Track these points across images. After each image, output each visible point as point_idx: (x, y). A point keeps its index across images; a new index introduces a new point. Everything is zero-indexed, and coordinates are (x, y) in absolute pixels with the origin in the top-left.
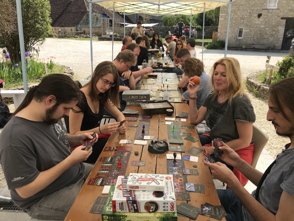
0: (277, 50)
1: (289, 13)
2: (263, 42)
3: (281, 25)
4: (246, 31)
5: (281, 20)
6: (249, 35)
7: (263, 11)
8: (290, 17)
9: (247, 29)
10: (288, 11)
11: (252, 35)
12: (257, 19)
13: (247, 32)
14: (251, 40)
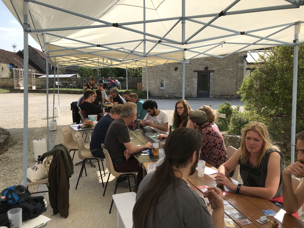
0: (194, 98)
1: (199, 67)
2: (182, 92)
3: (194, 77)
4: (167, 82)
5: (194, 73)
6: (169, 86)
7: (178, 65)
8: (200, 70)
9: (167, 80)
10: (198, 65)
11: (172, 85)
12: (174, 72)
14: (171, 89)
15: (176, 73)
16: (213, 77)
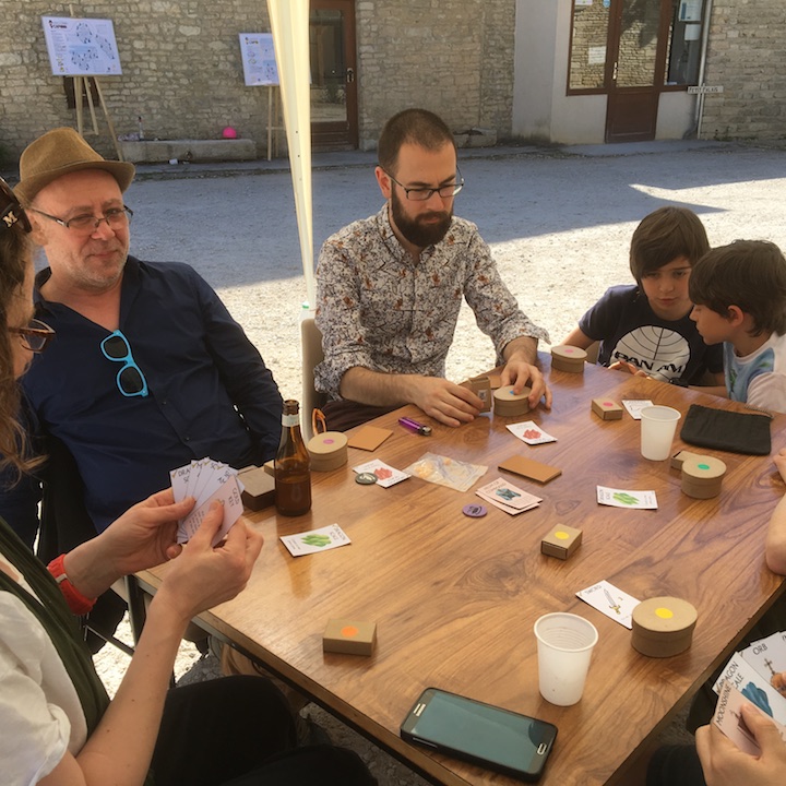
2: (214, 120)
16: (374, 28)
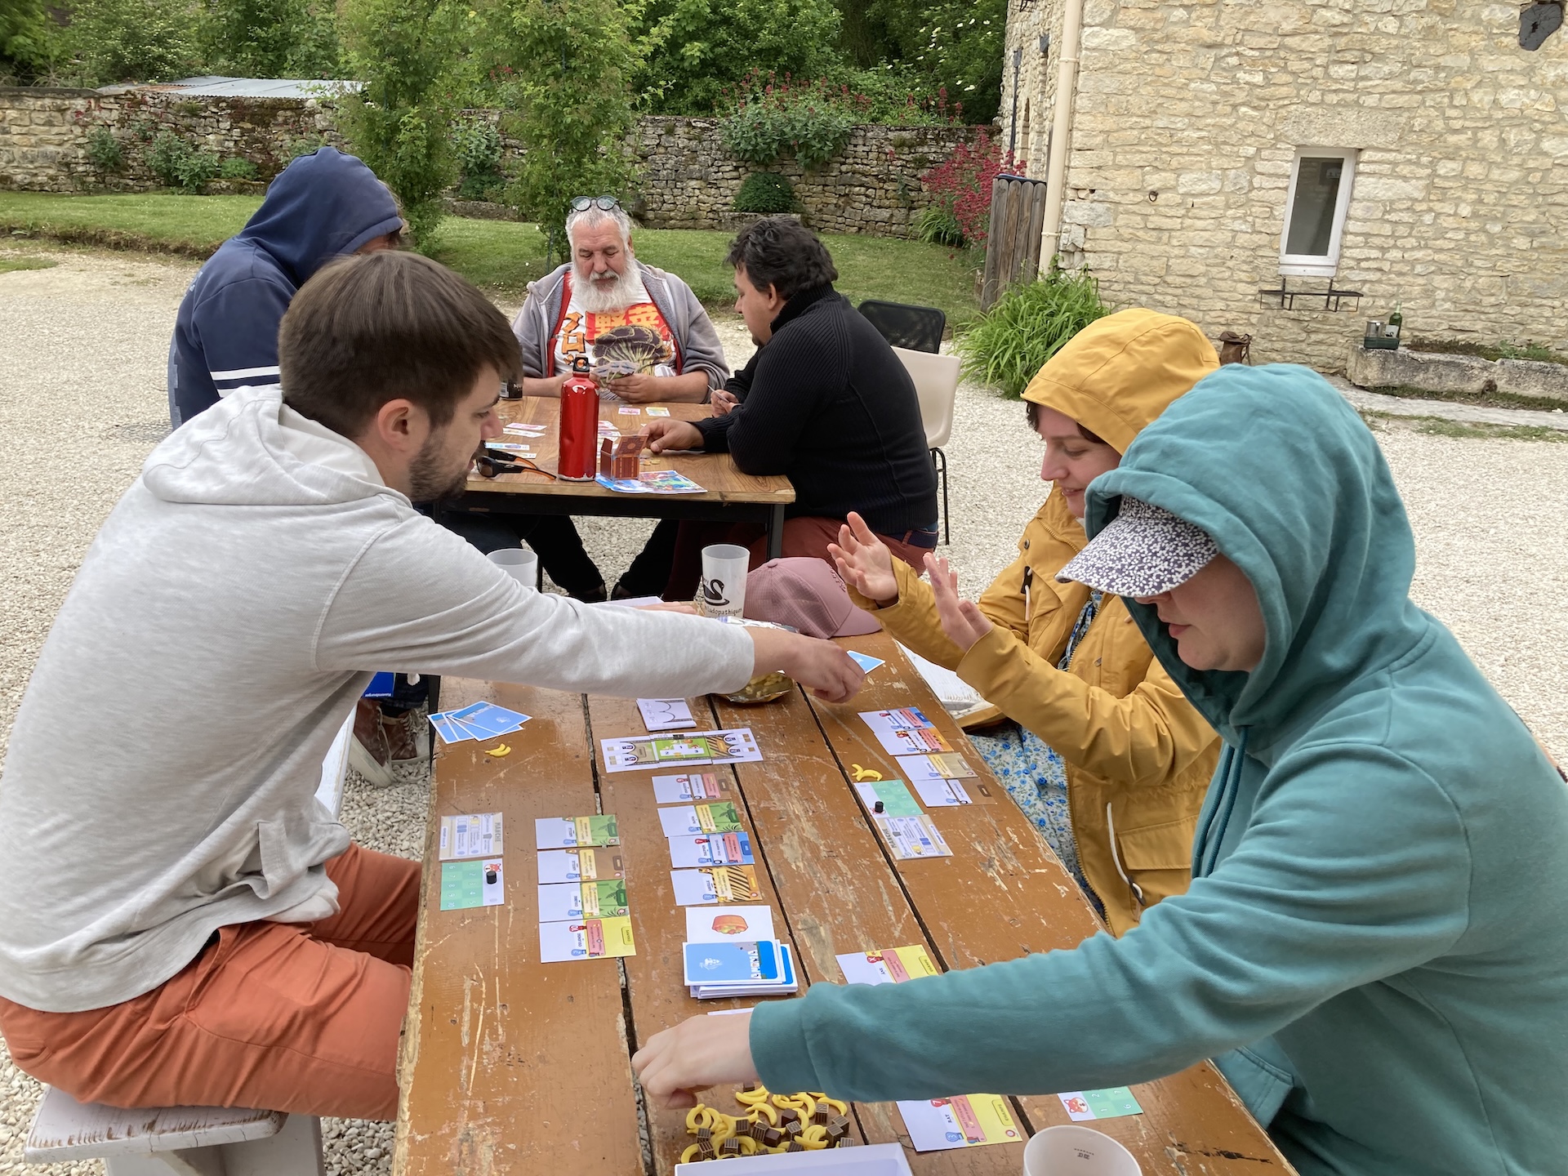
6: (1413, 242)
9: (1395, 164)
11: (1442, 234)
12: (1508, 60)
13: (1389, 206)
15: (1529, 71)
